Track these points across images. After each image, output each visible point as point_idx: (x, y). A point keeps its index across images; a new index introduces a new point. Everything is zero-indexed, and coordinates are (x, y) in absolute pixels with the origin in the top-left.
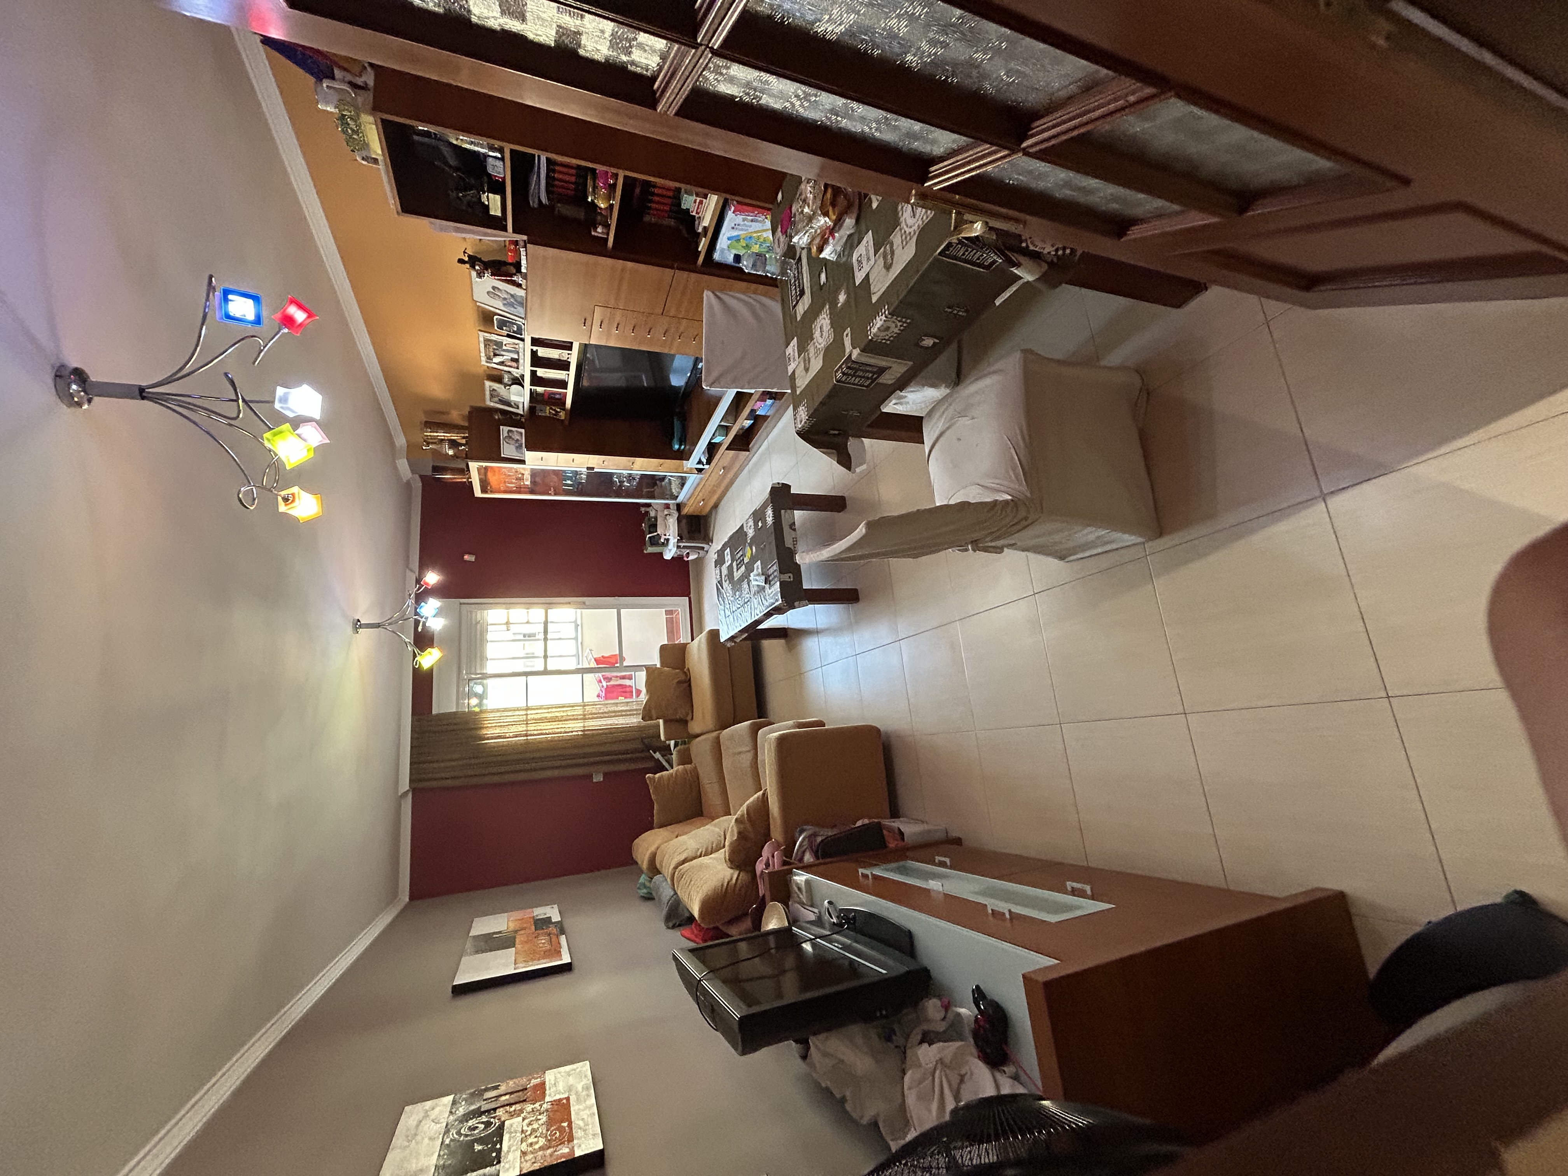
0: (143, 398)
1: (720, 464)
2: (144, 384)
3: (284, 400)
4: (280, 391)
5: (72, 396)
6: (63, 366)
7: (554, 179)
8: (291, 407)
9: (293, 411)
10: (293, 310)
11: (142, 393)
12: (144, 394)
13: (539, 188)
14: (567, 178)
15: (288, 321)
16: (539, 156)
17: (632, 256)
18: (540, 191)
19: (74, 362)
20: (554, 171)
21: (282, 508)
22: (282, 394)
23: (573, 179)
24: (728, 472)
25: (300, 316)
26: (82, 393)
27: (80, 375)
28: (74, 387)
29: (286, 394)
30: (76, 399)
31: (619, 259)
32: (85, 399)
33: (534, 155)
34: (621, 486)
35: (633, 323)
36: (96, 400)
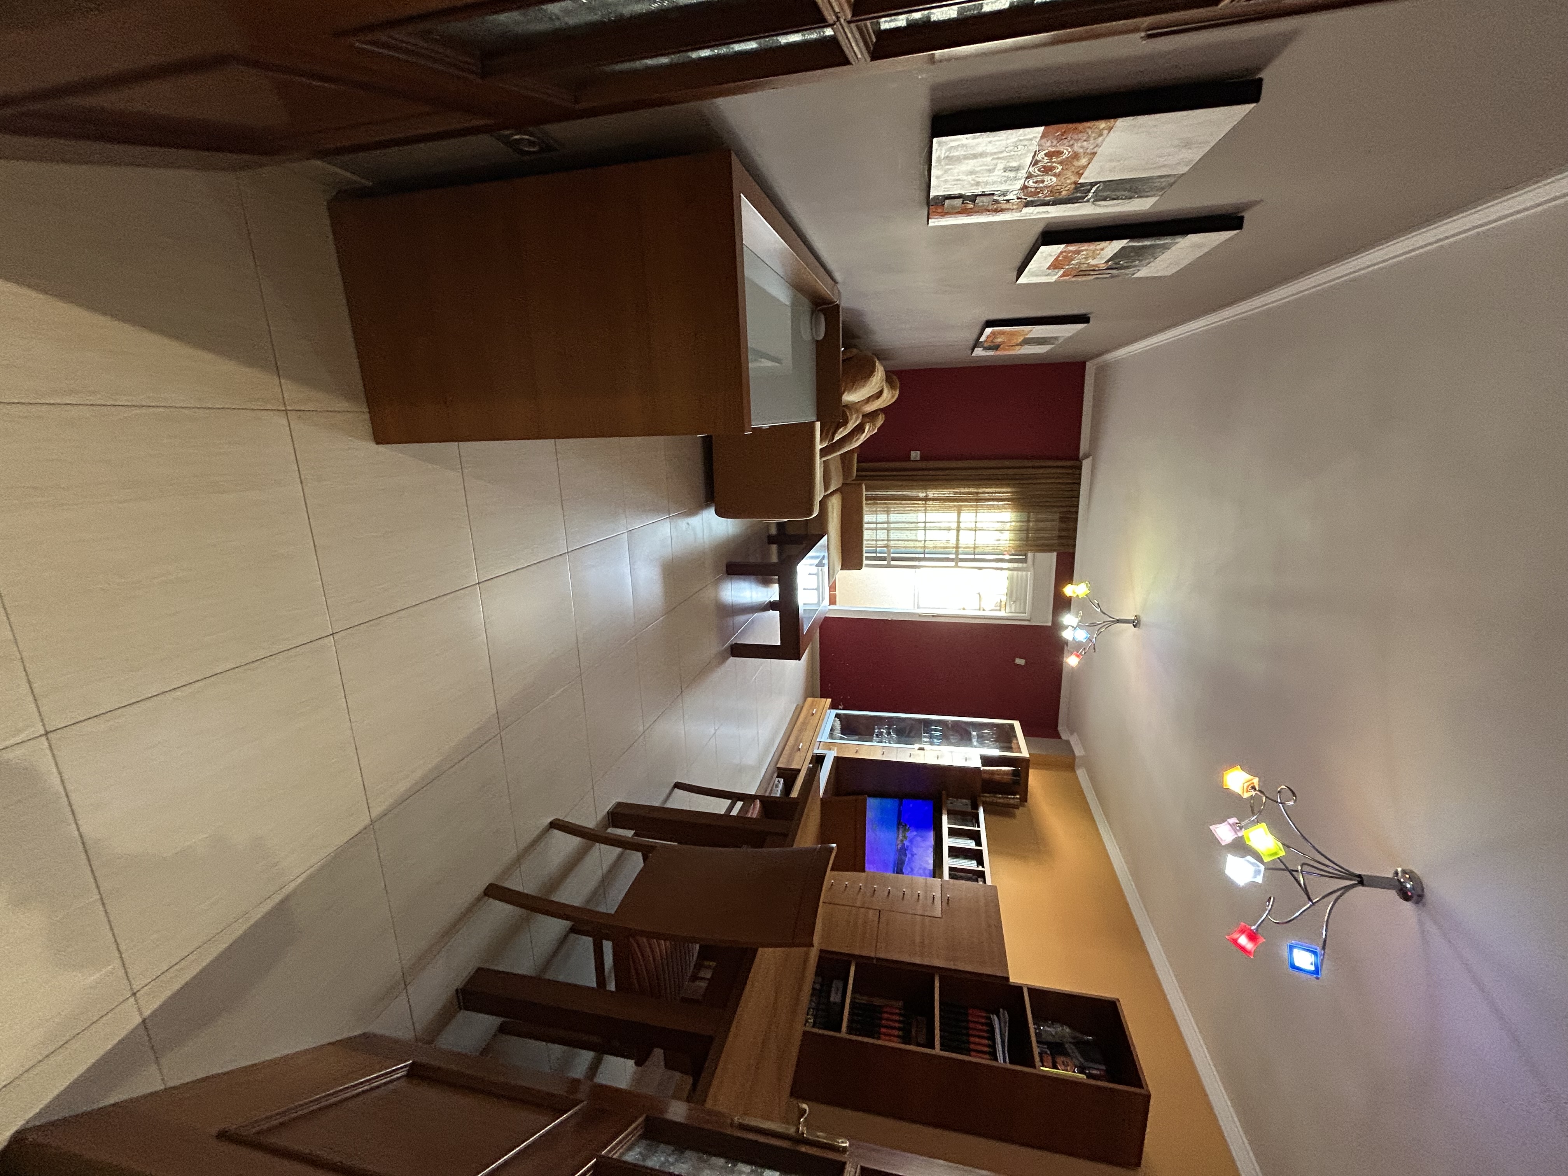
0: (1360, 876)
1: (803, 754)
2: (1361, 888)
3: (1257, 872)
4: (1259, 879)
5: (1410, 879)
6: (1417, 903)
7: (988, 1038)
8: (1250, 866)
9: (1248, 861)
10: (1249, 946)
11: (1361, 881)
12: (1359, 879)
13: (1001, 1031)
14: (977, 1040)
15: (1252, 937)
16: (1005, 1061)
17: (914, 968)
18: (999, 1026)
19: (1408, 905)
20: (988, 1046)
21: (1256, 781)
22: (1258, 877)
23: (972, 1039)
24: (794, 746)
25: (1243, 940)
26: (1402, 880)
27: (1405, 895)
28: (1408, 886)
29: (1255, 877)
30: (1407, 876)
31: (927, 966)
32: (1400, 875)
33: (1010, 1063)
34: (889, 729)
35: (905, 901)
36: (1390, 876)
